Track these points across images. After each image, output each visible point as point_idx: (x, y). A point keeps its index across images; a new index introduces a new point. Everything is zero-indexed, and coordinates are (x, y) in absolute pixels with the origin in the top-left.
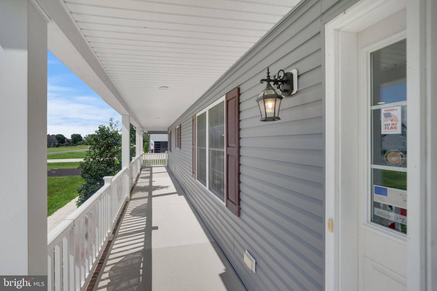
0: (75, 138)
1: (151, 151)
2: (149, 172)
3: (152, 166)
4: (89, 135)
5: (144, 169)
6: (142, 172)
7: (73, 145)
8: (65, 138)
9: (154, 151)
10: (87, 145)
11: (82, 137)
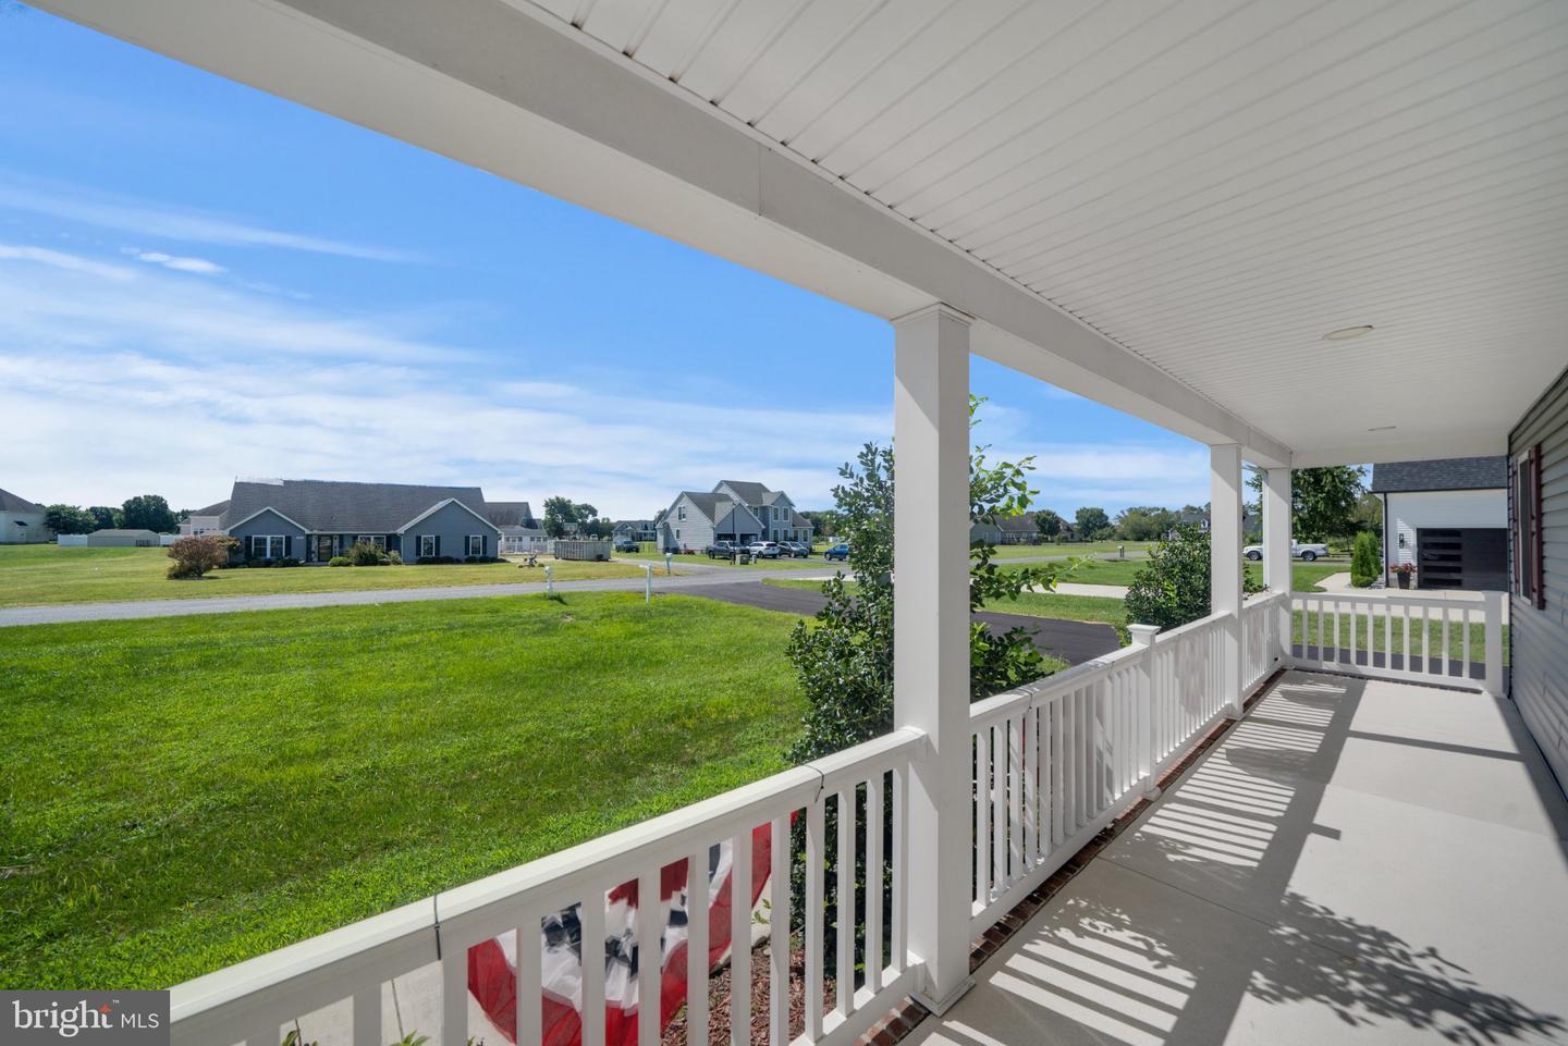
0: (1089, 522)
1: (1394, 576)
2: (1323, 717)
3: (1369, 669)
4: (1131, 509)
5: (1300, 682)
6: (1274, 704)
7: (1081, 541)
8: (1058, 520)
9: (1414, 576)
10: (1125, 539)
11: (1107, 518)
